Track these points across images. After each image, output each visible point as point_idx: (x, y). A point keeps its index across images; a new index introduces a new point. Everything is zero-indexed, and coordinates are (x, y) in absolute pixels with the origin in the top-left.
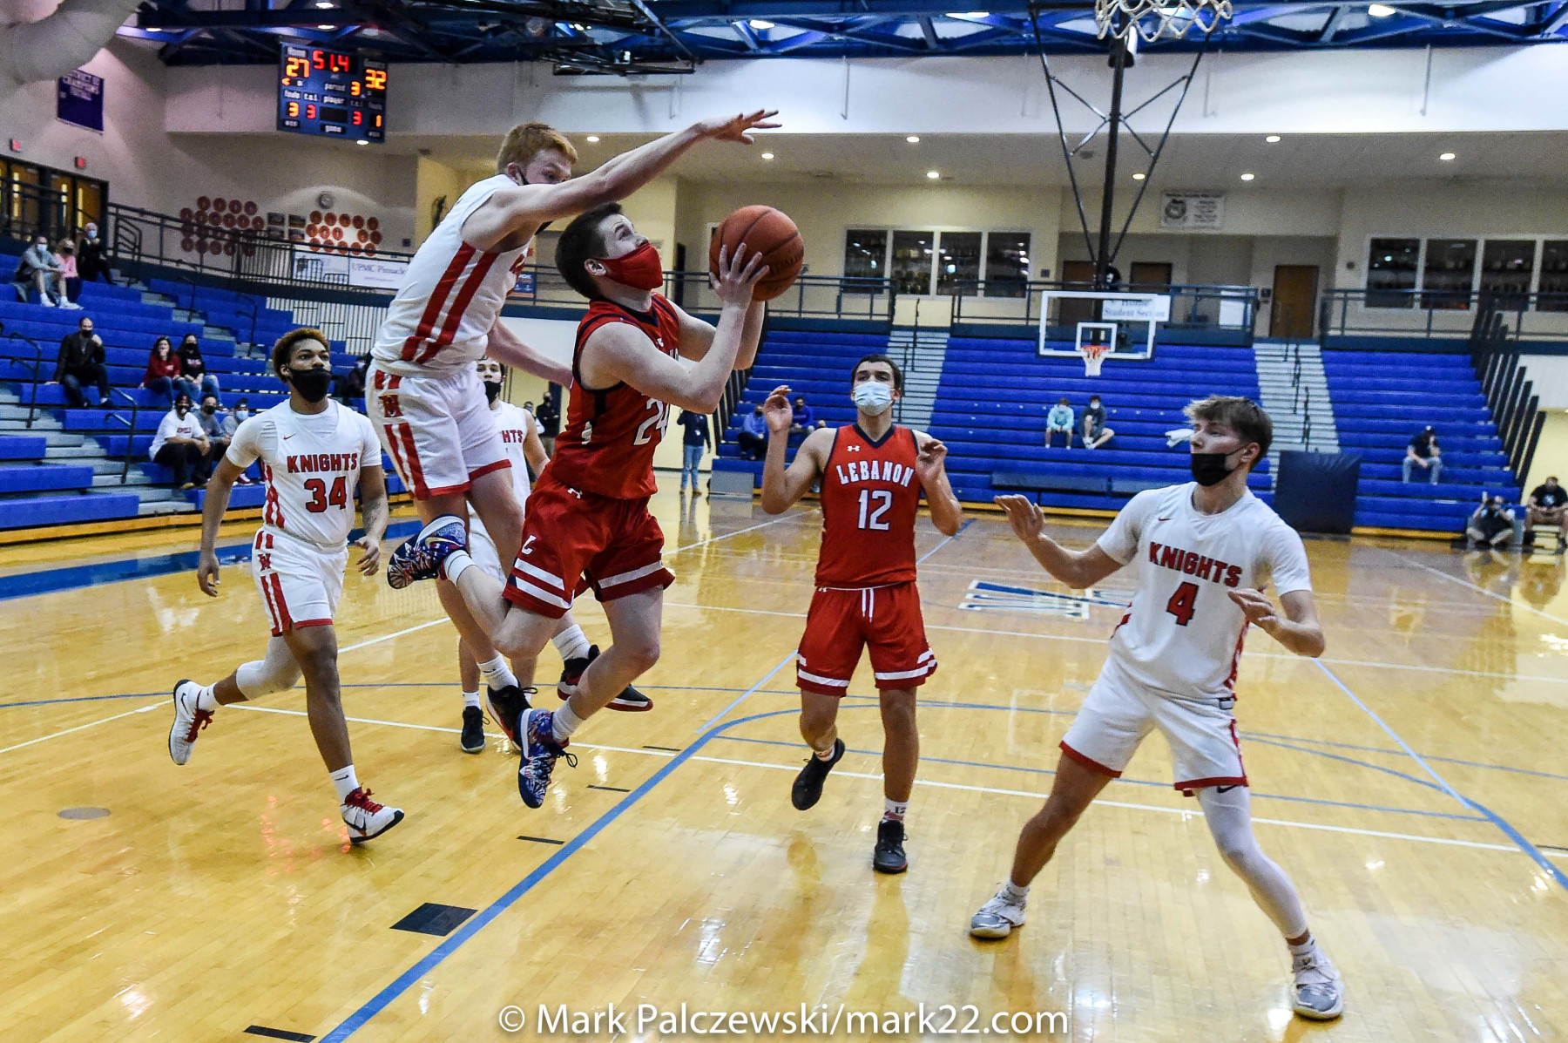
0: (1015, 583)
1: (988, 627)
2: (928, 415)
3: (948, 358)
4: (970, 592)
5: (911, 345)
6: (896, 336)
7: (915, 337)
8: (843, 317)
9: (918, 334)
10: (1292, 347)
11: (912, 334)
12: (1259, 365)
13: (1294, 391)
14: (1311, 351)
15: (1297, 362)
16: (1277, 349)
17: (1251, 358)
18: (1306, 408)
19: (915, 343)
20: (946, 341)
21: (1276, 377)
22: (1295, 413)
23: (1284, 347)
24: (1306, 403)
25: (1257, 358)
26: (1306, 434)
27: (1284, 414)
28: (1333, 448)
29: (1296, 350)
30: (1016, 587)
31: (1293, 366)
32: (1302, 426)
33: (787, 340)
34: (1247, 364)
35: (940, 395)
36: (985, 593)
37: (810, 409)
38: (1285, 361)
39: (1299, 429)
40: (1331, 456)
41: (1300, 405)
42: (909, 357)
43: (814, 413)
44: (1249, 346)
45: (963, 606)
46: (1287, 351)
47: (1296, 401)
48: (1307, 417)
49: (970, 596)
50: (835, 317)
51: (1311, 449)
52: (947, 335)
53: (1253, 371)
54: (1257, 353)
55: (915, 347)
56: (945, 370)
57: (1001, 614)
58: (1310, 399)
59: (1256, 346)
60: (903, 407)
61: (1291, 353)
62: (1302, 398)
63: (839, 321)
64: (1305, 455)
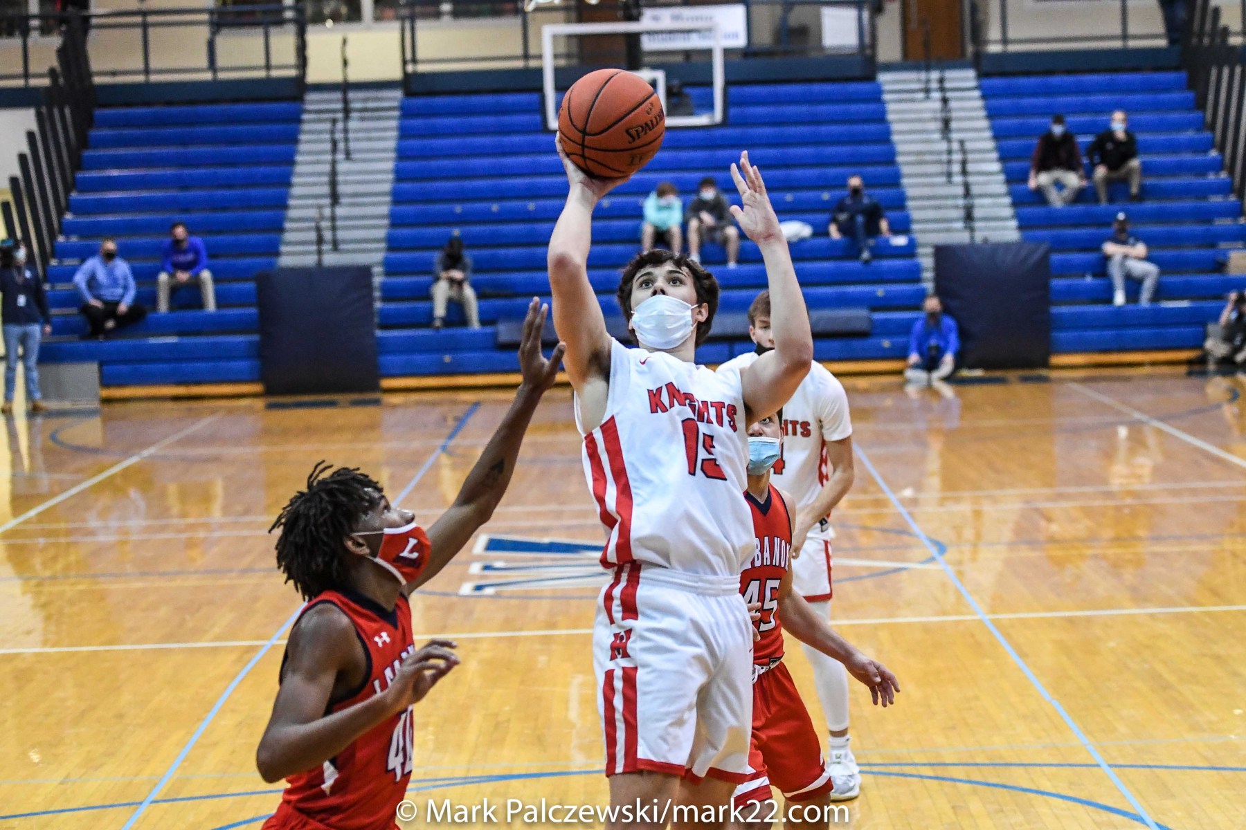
0: (545, 530)
1: (508, 624)
2: (382, 233)
3: (404, 133)
4: (478, 558)
5: (340, 116)
6: (313, 100)
7: (346, 101)
8: (222, 76)
9: (352, 95)
10: (935, 75)
11: (338, 95)
12: (891, 107)
13: (943, 146)
14: (964, 78)
15: (945, 101)
16: (912, 79)
17: (876, 97)
18: (964, 172)
19: (347, 111)
20: (396, 104)
21: (918, 126)
22: (950, 182)
23: (923, 75)
24: (964, 163)
25: (886, 97)
26: (969, 217)
27: (933, 185)
28: (1008, 232)
29: (941, 81)
30: (546, 540)
31: (938, 105)
32: (961, 202)
33: (128, 122)
34: (872, 107)
35: (398, 198)
36: (500, 559)
37: (198, 240)
38: (928, 98)
39: (957, 207)
40: (1007, 246)
41: (956, 168)
42: (339, 136)
43: (208, 247)
44: (871, 78)
45: (467, 589)
46: (928, 81)
47: (949, 162)
48: (967, 186)
49: (475, 568)
50: (208, 76)
51: (979, 237)
52: (398, 94)
53: (881, 118)
54: (886, 87)
55: (347, 118)
56: (402, 154)
57: (526, 597)
58: (970, 157)
59: (884, 78)
60: (339, 223)
61: (934, 85)
62: (957, 157)
63: (216, 83)
64: (972, 247)
